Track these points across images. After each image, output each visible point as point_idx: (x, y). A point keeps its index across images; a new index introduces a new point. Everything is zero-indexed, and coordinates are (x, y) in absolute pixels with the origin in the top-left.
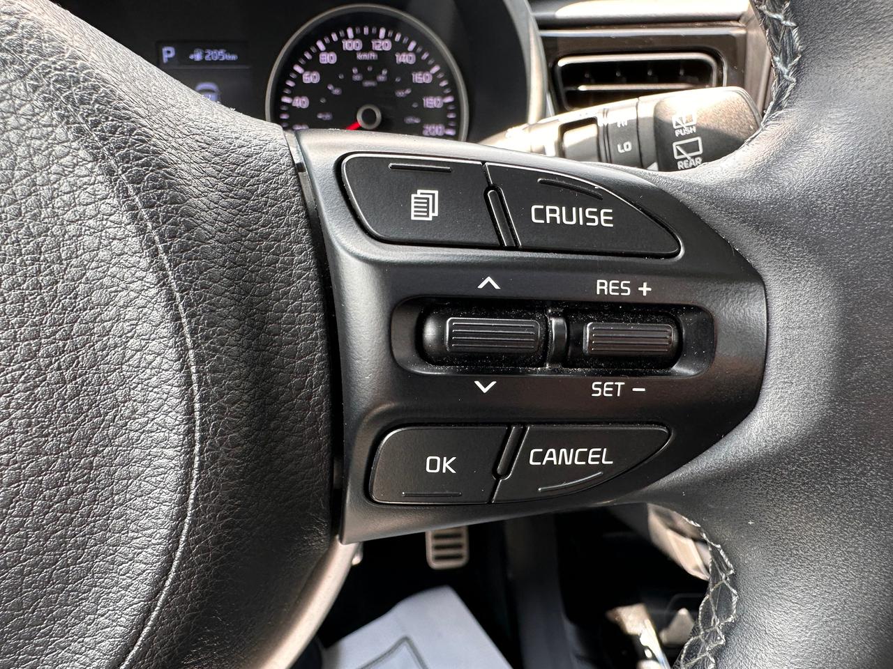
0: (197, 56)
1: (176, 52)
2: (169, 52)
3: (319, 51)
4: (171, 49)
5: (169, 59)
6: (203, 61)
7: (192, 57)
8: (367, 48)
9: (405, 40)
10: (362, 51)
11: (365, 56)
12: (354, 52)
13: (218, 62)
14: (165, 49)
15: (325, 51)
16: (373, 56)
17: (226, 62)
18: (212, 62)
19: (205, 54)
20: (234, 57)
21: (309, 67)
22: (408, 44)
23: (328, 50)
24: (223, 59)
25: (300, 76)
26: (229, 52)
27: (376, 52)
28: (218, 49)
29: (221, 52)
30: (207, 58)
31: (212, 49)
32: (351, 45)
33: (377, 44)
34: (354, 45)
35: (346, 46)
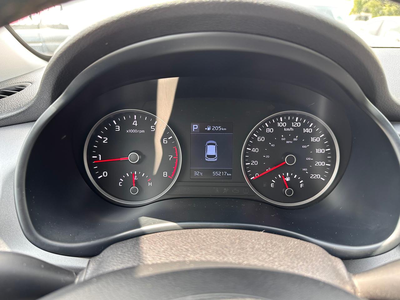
0: (208, 128)
3: (266, 127)
4: (196, 125)
5: (195, 129)
6: (211, 131)
7: (205, 129)
9: (308, 122)
10: (286, 127)
11: (288, 129)
12: (283, 127)
13: (218, 131)
14: (194, 126)
15: (268, 127)
16: (292, 129)
17: (222, 131)
18: (215, 131)
19: (212, 128)
20: (225, 129)
22: (310, 124)
23: (270, 127)
25: (255, 138)
26: (223, 127)
27: (293, 127)
29: (220, 127)
32: (281, 124)
33: (294, 124)
34: (283, 125)
35: (279, 124)
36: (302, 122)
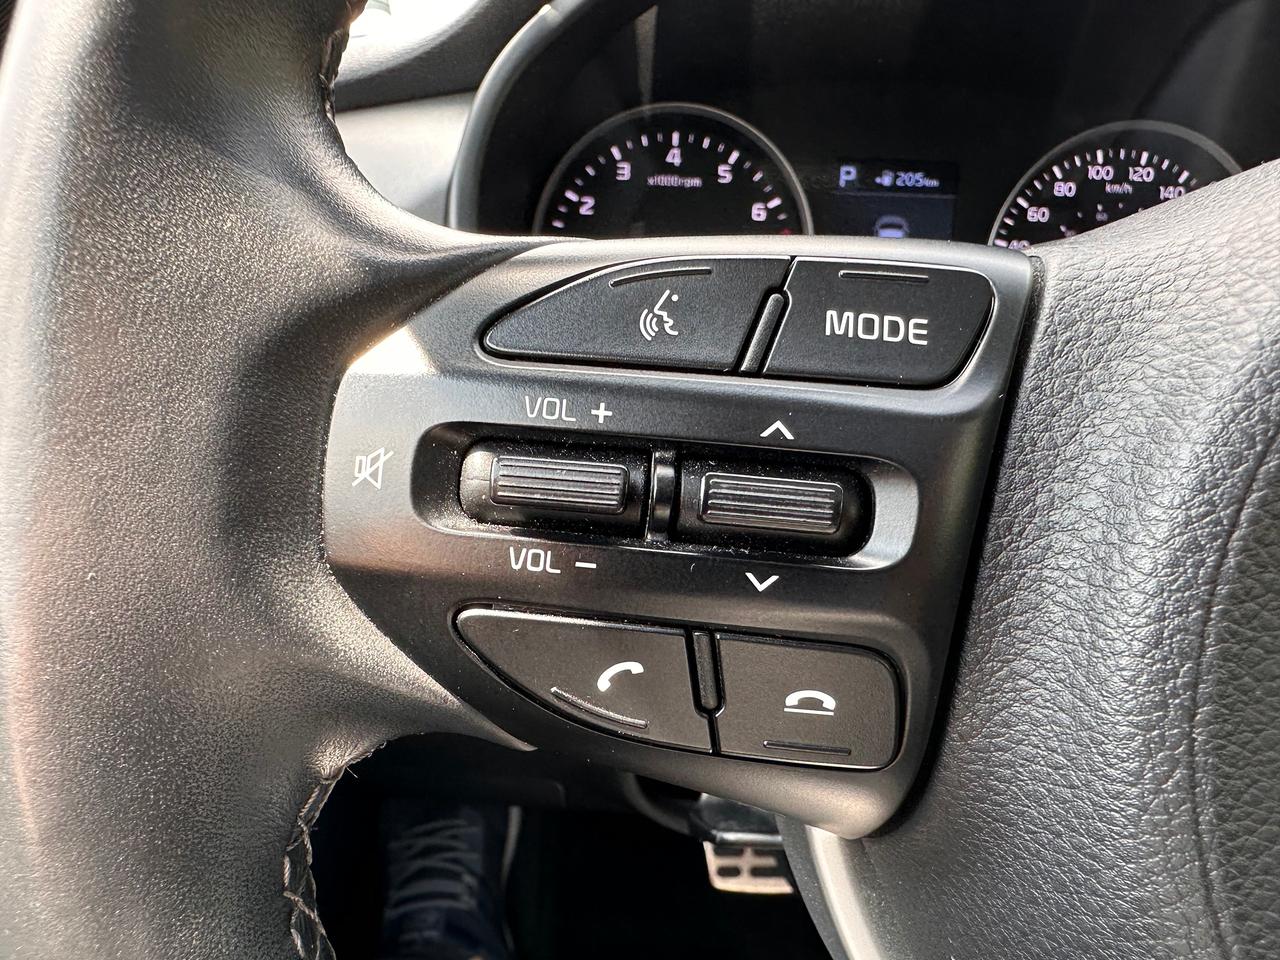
0: (886, 180)
1: (858, 172)
2: (848, 173)
3: (1054, 179)
4: (852, 170)
5: (847, 182)
6: (894, 188)
7: (878, 180)
8: (1121, 177)
9: (1176, 169)
10: (1112, 182)
11: (1117, 188)
12: (1103, 181)
13: (914, 189)
14: (844, 169)
15: (1061, 180)
16: (1128, 188)
17: (924, 189)
18: (905, 189)
19: (897, 177)
20: (934, 183)
21: (1036, 201)
22: (1179, 174)
23: (1065, 180)
24: (919, 185)
25: (1024, 211)
26: (929, 175)
27: (1132, 183)
28: (915, 171)
29: (919, 176)
30: (899, 183)
31: (906, 171)
32: (1098, 172)
33: (1135, 172)
34: (1103, 173)
35: (1092, 173)
36: (1158, 168)
